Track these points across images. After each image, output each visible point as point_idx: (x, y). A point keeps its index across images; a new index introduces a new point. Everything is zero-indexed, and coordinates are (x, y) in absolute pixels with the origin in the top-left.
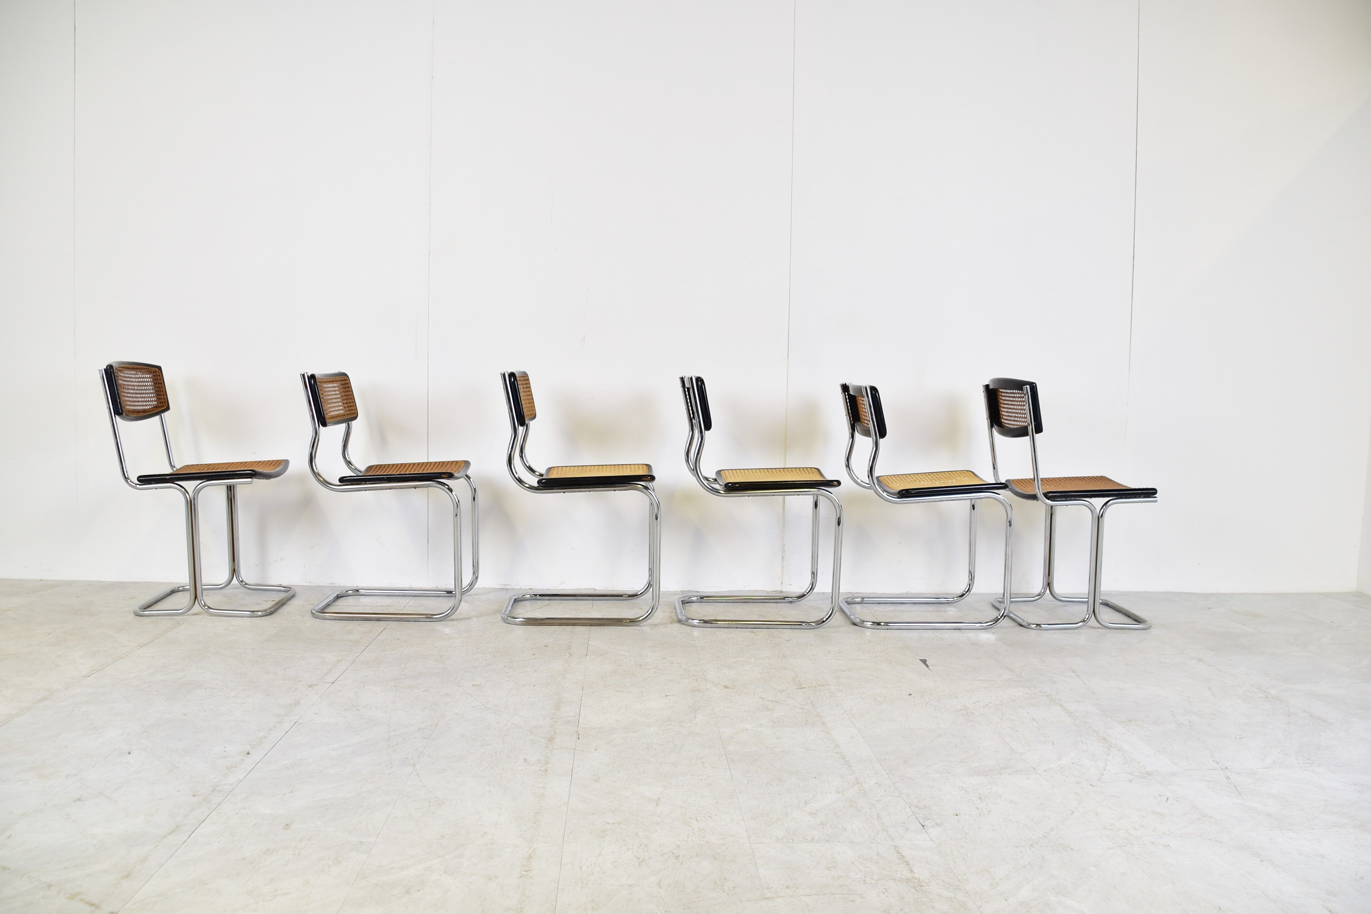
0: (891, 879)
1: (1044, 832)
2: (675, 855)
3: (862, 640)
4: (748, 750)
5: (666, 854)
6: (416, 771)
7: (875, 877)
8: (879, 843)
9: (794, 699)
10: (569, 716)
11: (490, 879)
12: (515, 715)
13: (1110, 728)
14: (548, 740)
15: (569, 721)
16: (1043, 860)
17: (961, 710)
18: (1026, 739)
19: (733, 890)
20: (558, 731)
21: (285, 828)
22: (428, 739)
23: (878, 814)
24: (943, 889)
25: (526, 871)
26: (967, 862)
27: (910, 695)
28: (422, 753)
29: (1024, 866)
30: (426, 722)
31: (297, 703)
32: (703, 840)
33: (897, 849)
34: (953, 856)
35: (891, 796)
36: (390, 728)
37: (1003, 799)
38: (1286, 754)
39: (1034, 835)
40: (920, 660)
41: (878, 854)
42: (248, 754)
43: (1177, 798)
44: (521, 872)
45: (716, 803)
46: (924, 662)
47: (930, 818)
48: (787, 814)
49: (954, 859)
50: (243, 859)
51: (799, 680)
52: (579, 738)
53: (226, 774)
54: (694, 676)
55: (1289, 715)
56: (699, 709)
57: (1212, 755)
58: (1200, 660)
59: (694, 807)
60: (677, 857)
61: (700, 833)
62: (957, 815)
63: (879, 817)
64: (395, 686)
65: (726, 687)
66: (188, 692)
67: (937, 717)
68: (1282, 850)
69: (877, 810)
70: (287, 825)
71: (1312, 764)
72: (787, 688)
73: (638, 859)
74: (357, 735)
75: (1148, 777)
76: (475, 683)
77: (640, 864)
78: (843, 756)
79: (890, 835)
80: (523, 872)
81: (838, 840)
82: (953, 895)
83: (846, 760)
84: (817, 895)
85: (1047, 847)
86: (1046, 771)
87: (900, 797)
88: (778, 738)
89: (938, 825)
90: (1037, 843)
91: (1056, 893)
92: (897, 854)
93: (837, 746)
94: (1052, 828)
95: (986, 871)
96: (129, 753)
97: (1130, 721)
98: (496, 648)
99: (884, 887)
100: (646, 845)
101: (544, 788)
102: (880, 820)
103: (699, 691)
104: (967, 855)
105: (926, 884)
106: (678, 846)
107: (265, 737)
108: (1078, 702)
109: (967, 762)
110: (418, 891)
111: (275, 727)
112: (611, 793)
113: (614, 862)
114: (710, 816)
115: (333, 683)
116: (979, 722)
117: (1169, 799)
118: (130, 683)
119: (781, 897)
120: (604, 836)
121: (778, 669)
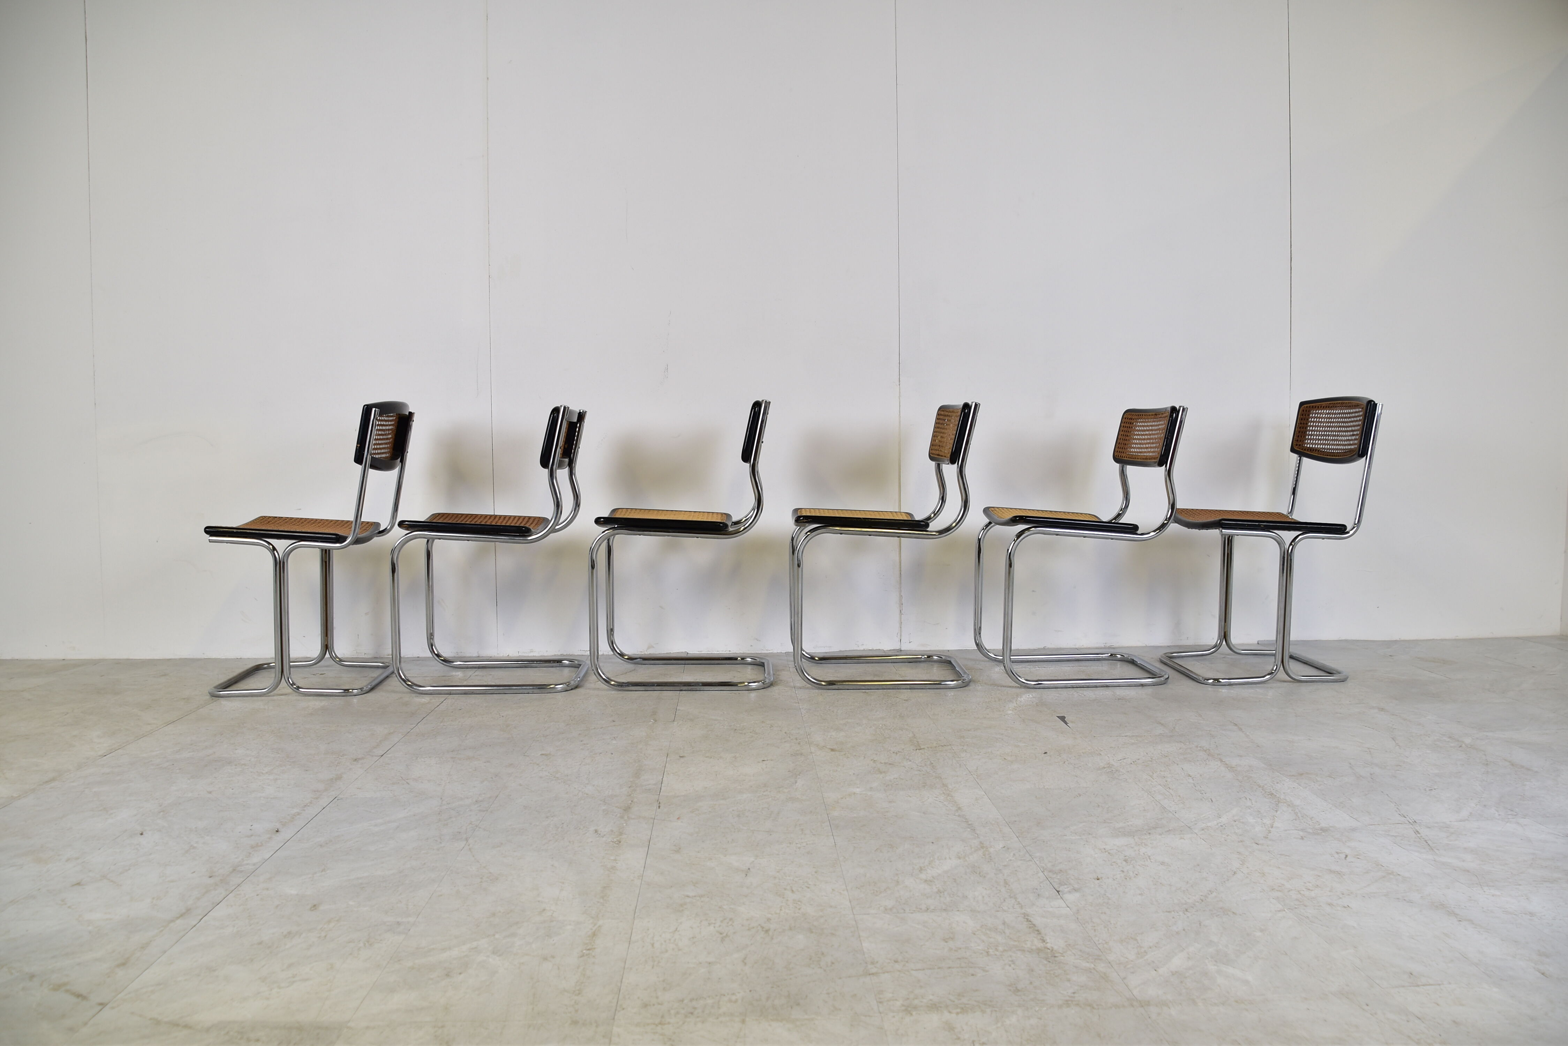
0: (1019, 950)
1: (1202, 896)
2: (764, 929)
3: (992, 698)
4: (855, 815)
5: (753, 928)
6: (469, 845)
7: (1000, 949)
8: (1005, 911)
9: (910, 761)
10: (649, 785)
11: (545, 959)
12: (588, 784)
13: (1278, 783)
14: (624, 810)
15: (650, 789)
16: (1200, 925)
17: (1104, 768)
18: (1179, 796)
19: (831, 966)
20: (635, 800)
21: (312, 909)
22: (485, 812)
23: (1005, 880)
24: (1080, 960)
25: (589, 950)
26: (1110, 929)
27: (1045, 753)
28: (476, 826)
29: (1177, 933)
30: (484, 794)
31: (339, 778)
32: (798, 913)
33: (1027, 917)
34: (1093, 923)
35: (1021, 860)
36: (442, 801)
37: (1152, 861)
38: (1485, 806)
39: (1189, 899)
40: (1058, 717)
41: (1004, 923)
42: (277, 831)
43: (1357, 855)
44: (582, 951)
45: (816, 872)
46: (1063, 719)
47: (1067, 883)
48: (898, 882)
49: (1094, 927)
50: (260, 943)
51: (917, 741)
52: (659, 807)
53: (250, 853)
54: (796, 739)
55: (1487, 764)
56: (800, 773)
57: (1398, 809)
58: (1382, 709)
59: (789, 876)
60: (767, 931)
61: (795, 905)
62: (1098, 879)
63: (1006, 883)
64: (452, 758)
65: (832, 750)
66: (216, 769)
67: (1076, 776)
68: (1483, 908)
69: (1004, 875)
70: (315, 906)
71: (1515, 815)
72: (903, 749)
73: (721, 934)
74: (405, 809)
75: (1323, 834)
76: (543, 752)
77: (723, 940)
78: (966, 819)
79: (1019, 902)
80: (584, 951)
81: (957, 909)
82: (1093, 966)
83: (970, 823)
84: (930, 969)
85: (1204, 911)
86: (1203, 830)
87: (1031, 861)
88: (890, 802)
89: (1076, 890)
90: (1192, 907)
91: (1216, 961)
92: (1027, 923)
93: (959, 808)
94: (1210, 891)
95: (1132, 938)
96: (142, 834)
97: (1302, 774)
98: (570, 716)
99: (1010, 959)
100: (731, 919)
101: (615, 860)
102: (1007, 886)
103: (801, 754)
104: (1110, 922)
105: (1060, 954)
106: (769, 920)
107: (299, 814)
108: (1241, 756)
109: (1111, 823)
110: (460, 974)
111: (311, 803)
112: (693, 864)
113: (693, 938)
114: (808, 886)
115: (382, 756)
116: (1125, 780)
117: (1348, 857)
118: (151, 761)
119: (887, 972)
120: (682, 910)
121: (894, 729)
